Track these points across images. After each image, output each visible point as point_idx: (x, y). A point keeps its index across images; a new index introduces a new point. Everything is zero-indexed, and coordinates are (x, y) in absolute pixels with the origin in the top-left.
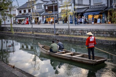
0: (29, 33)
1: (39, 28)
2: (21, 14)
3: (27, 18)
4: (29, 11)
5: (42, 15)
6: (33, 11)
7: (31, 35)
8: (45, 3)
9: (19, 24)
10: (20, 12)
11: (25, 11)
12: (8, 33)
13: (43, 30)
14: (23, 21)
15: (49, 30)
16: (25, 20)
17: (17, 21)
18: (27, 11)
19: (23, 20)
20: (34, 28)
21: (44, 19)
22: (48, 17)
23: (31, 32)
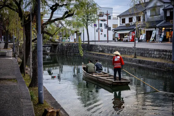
0: (129, 57)
1: (148, 49)
2: (124, 25)
3: (133, 31)
4: (139, 19)
5: (158, 27)
6: (144, 20)
7: (131, 60)
8: (166, 6)
9: (120, 40)
10: (124, 21)
11: (131, 20)
13: (153, 52)
14: (127, 36)
15: (165, 53)
16: (128, 34)
17: (117, 36)
18: (135, 20)
19: (126, 34)
20: (138, 49)
21: (163, 34)
22: (169, 30)
23: (133, 56)
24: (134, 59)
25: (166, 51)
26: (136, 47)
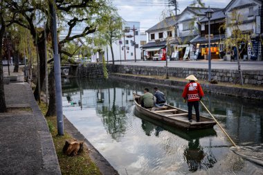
0: (160, 78)
1: (181, 69)
2: (153, 41)
3: (164, 49)
4: (170, 34)
5: (192, 43)
6: (176, 35)
7: (162, 81)
8: (200, 19)
9: (150, 59)
10: (153, 37)
11: (161, 35)
12: (124, 76)
13: (187, 72)
14: (157, 54)
15: (200, 72)
16: (159, 52)
17: (146, 54)
18: (165, 35)
19: (156, 52)
20: (170, 68)
21: (198, 51)
22: (204, 46)
23: (165, 76)
24: (166, 80)
25: (202, 70)
26: (169, 66)
